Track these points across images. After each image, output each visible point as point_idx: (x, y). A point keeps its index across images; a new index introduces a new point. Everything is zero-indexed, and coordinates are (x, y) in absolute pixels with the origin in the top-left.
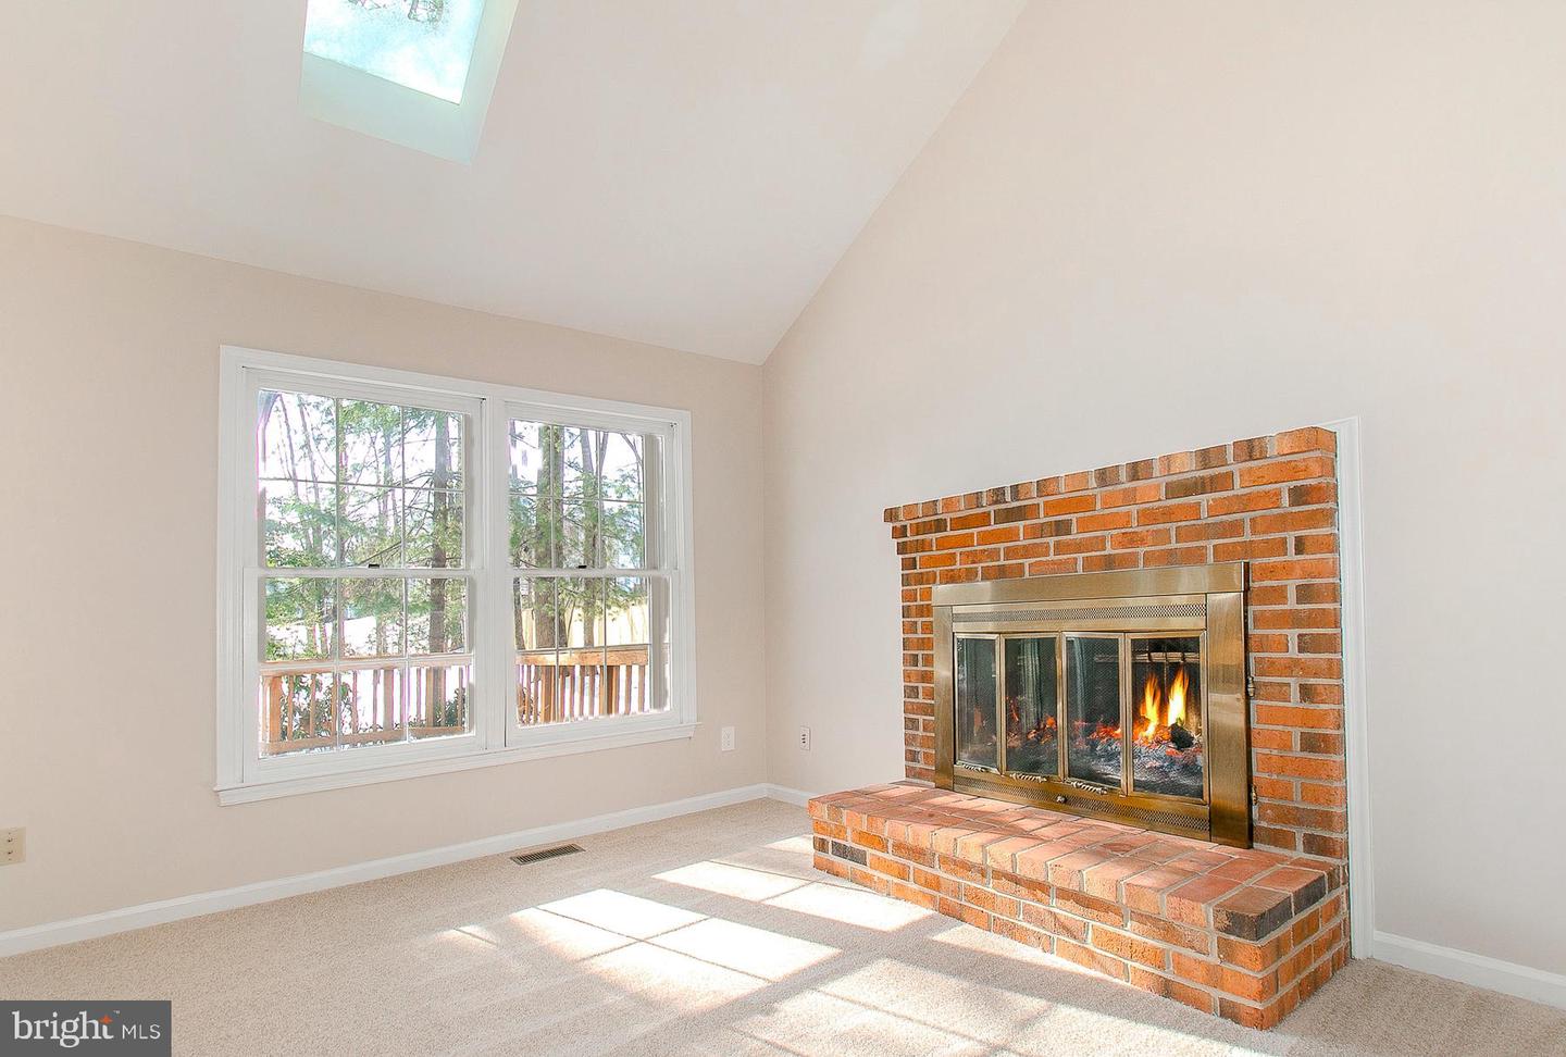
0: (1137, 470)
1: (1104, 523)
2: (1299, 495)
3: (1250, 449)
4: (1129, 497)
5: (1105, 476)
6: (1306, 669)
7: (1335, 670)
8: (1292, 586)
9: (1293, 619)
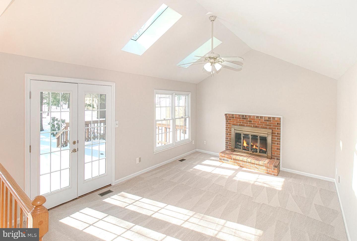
0: (261, 117)
1: (256, 122)
2: (277, 124)
3: (274, 118)
4: (260, 120)
5: (257, 117)
6: (277, 141)
7: (280, 142)
8: (276, 133)
9: (276, 136)
